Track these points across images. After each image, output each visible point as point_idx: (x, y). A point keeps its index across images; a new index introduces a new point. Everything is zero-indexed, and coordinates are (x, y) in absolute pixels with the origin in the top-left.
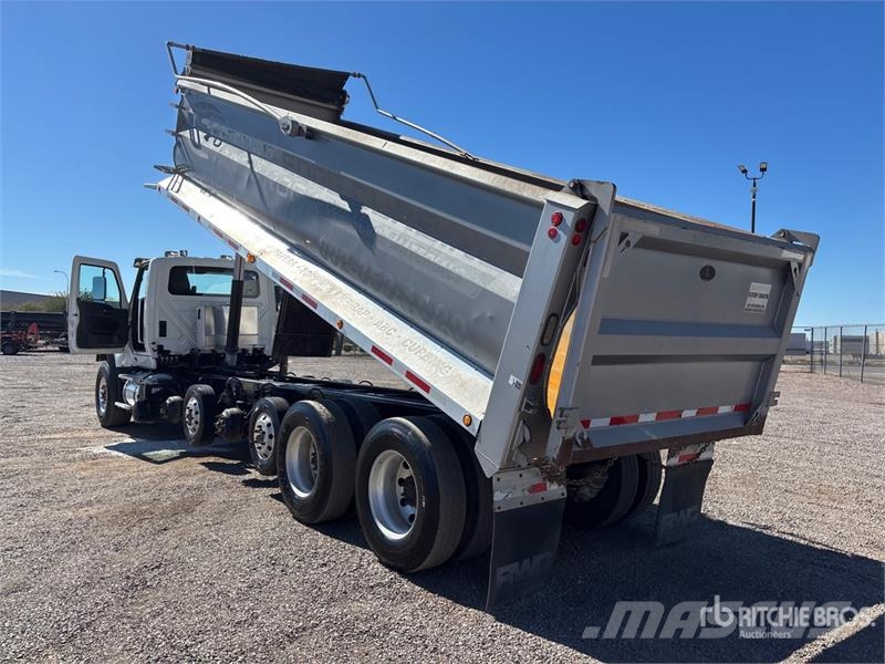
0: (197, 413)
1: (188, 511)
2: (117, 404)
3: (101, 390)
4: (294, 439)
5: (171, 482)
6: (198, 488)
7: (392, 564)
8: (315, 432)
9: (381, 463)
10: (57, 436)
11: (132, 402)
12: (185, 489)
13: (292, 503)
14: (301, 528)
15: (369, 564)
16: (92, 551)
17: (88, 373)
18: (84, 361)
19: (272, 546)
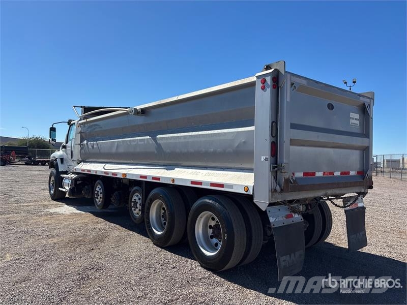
0: (101, 193)
1: (102, 240)
2: (59, 189)
3: (51, 182)
4: (154, 205)
5: (91, 226)
6: (104, 229)
7: (208, 267)
8: (165, 202)
9: (201, 217)
10: (31, 204)
11: (67, 188)
12: (97, 230)
13: (153, 237)
14: (159, 249)
15: (196, 267)
16: (58, 260)
17: (40, 175)
18: (38, 169)
19: (146, 258)
